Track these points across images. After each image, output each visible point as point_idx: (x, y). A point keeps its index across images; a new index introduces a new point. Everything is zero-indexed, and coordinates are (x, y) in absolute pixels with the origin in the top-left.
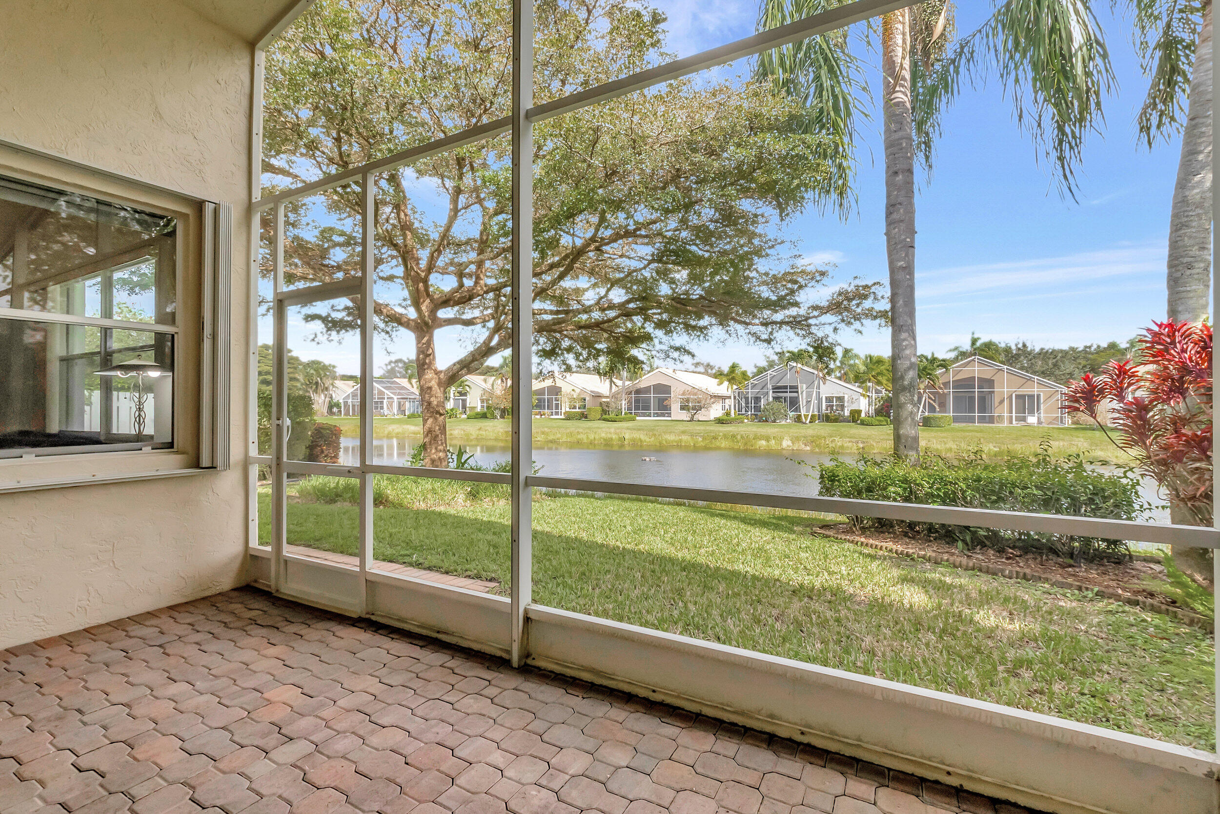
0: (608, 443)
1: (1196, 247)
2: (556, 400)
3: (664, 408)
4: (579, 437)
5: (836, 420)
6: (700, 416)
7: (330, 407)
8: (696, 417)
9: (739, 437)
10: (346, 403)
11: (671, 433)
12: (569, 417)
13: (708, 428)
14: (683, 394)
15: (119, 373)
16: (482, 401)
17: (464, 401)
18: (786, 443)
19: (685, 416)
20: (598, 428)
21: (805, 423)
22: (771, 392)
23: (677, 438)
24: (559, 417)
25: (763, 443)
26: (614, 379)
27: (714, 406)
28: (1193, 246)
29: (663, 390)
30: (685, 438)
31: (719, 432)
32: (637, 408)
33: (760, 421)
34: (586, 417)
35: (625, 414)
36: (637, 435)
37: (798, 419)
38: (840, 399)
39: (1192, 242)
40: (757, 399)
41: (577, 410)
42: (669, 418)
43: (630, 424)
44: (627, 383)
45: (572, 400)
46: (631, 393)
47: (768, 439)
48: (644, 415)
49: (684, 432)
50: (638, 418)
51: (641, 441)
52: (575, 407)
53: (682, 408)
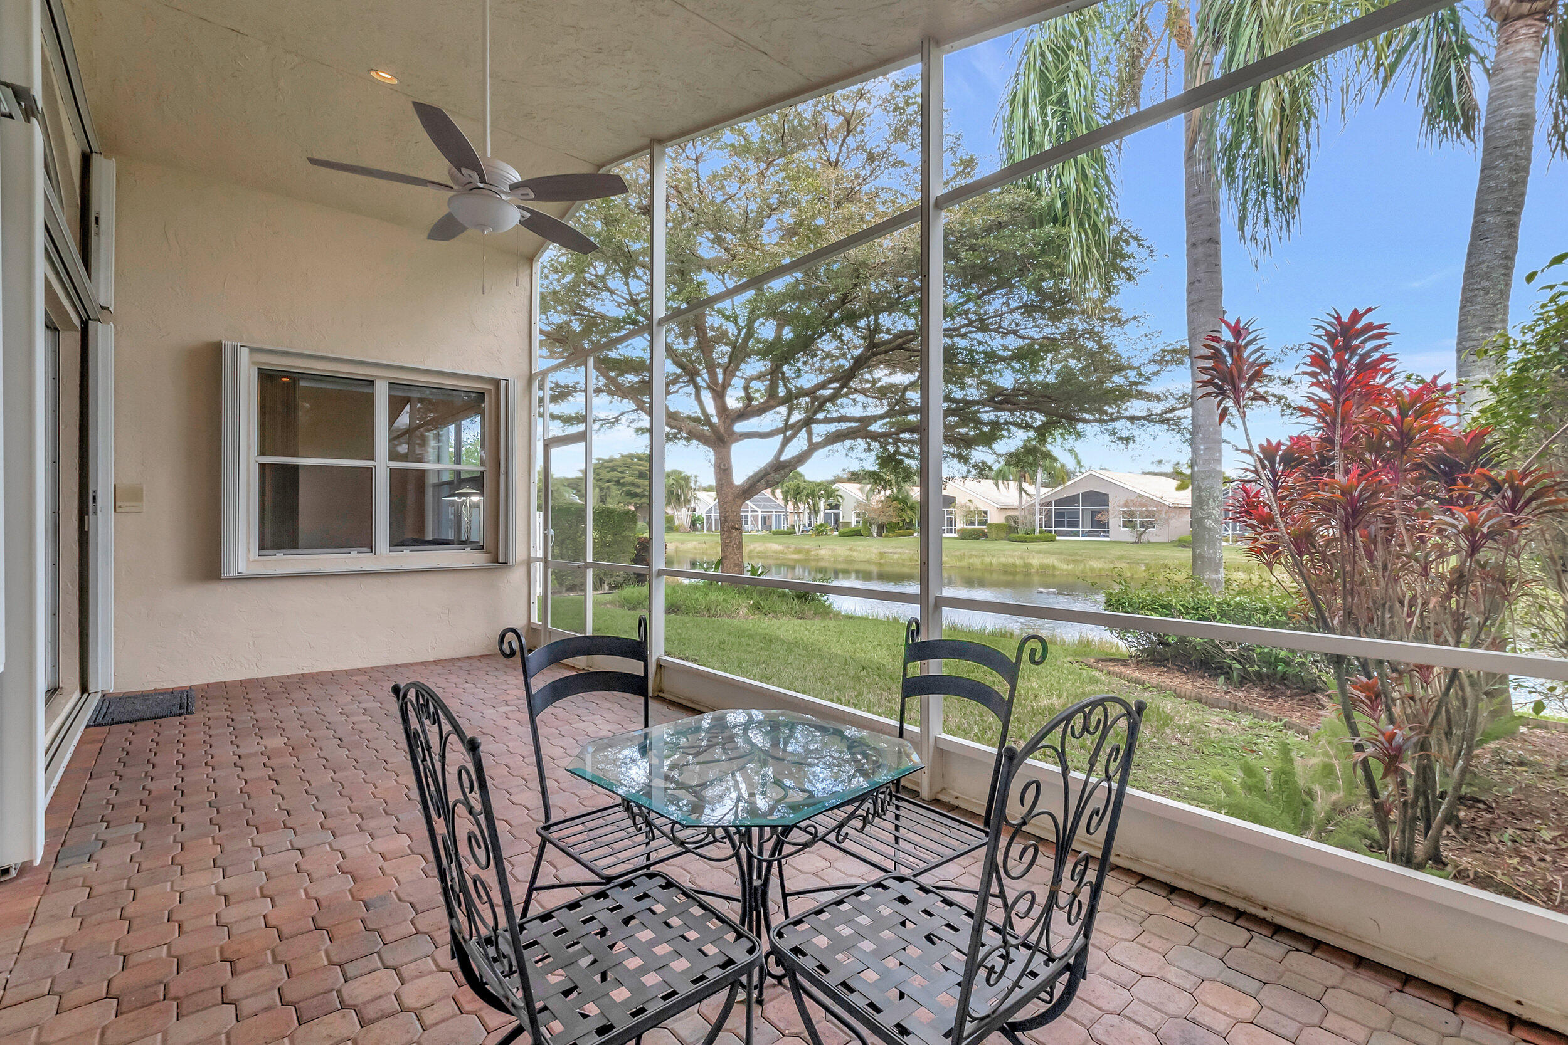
0: (1008, 570)
1: (1480, 328)
2: (950, 513)
3: (1100, 526)
4: (971, 561)
6: (1151, 535)
7: (693, 523)
8: (1144, 538)
10: (709, 517)
11: (1101, 559)
12: (964, 536)
14: (1127, 505)
15: (456, 498)
16: (857, 515)
17: (837, 515)
19: (1127, 535)
20: (999, 550)
24: (953, 535)
26: (1025, 485)
27: (1172, 522)
28: (1477, 326)
29: (1096, 499)
30: (1120, 566)
32: (1059, 524)
34: (986, 536)
35: (1041, 532)
36: (1052, 560)
39: (1475, 322)
41: (975, 526)
42: (1104, 539)
43: (1044, 546)
44: (1044, 491)
45: (969, 513)
46: (1049, 504)
48: (1068, 534)
49: (1121, 558)
50: (1058, 538)
51: (1055, 568)
52: (973, 523)
53: (1126, 525)
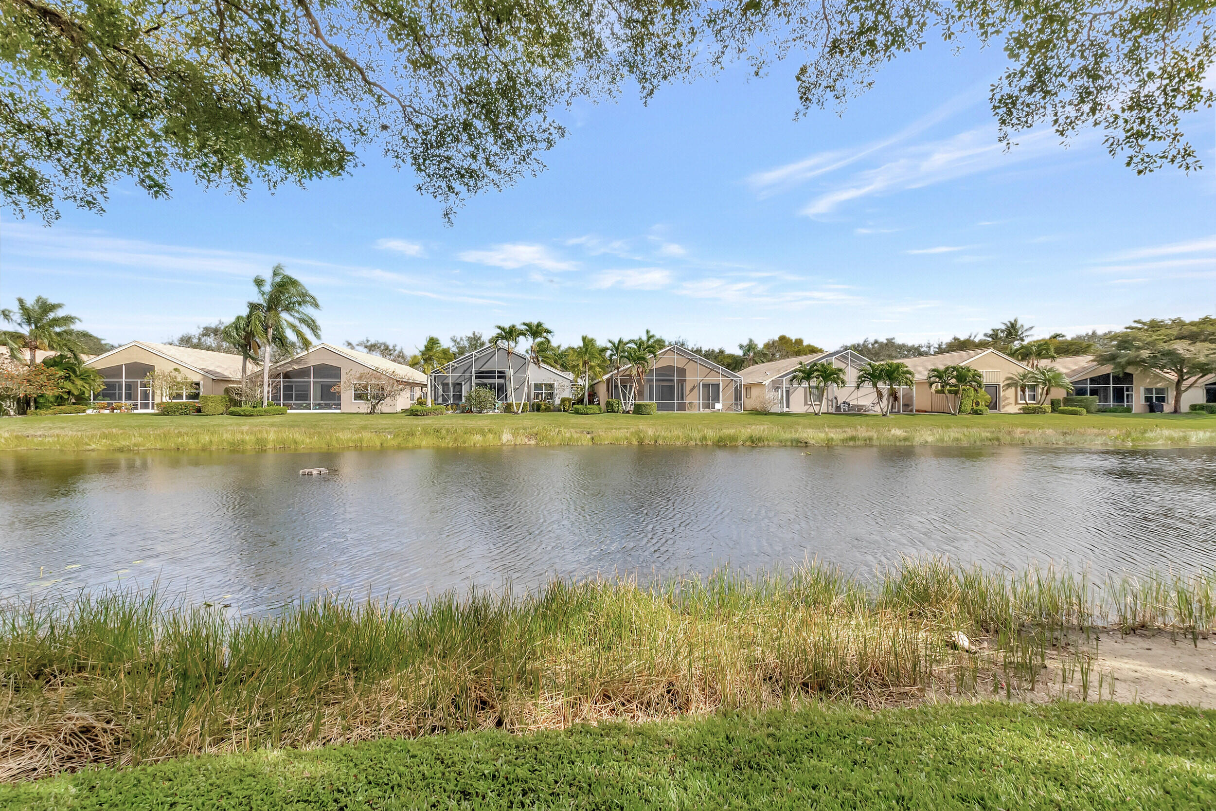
0: (235, 449)
3: (330, 397)
4: (181, 440)
5: (548, 410)
6: (384, 407)
8: (379, 408)
9: (444, 432)
11: (343, 429)
12: (166, 411)
13: (398, 421)
14: (360, 378)
18: (506, 437)
19: (363, 407)
20: (219, 425)
21: (517, 413)
22: (474, 378)
23: (356, 437)
24: (150, 411)
25: (478, 438)
27: (403, 393)
29: (329, 372)
30: (366, 435)
31: (417, 426)
32: (288, 397)
33: (463, 412)
34: (198, 411)
35: (269, 405)
36: (289, 434)
37: (508, 409)
38: (551, 386)
40: (458, 386)
41: (184, 400)
42: (339, 411)
43: (278, 419)
45: (174, 384)
46: (277, 377)
47: (483, 433)
48: (299, 407)
49: (364, 428)
50: (289, 411)
51: (296, 442)
52: (179, 396)
53: (358, 397)
